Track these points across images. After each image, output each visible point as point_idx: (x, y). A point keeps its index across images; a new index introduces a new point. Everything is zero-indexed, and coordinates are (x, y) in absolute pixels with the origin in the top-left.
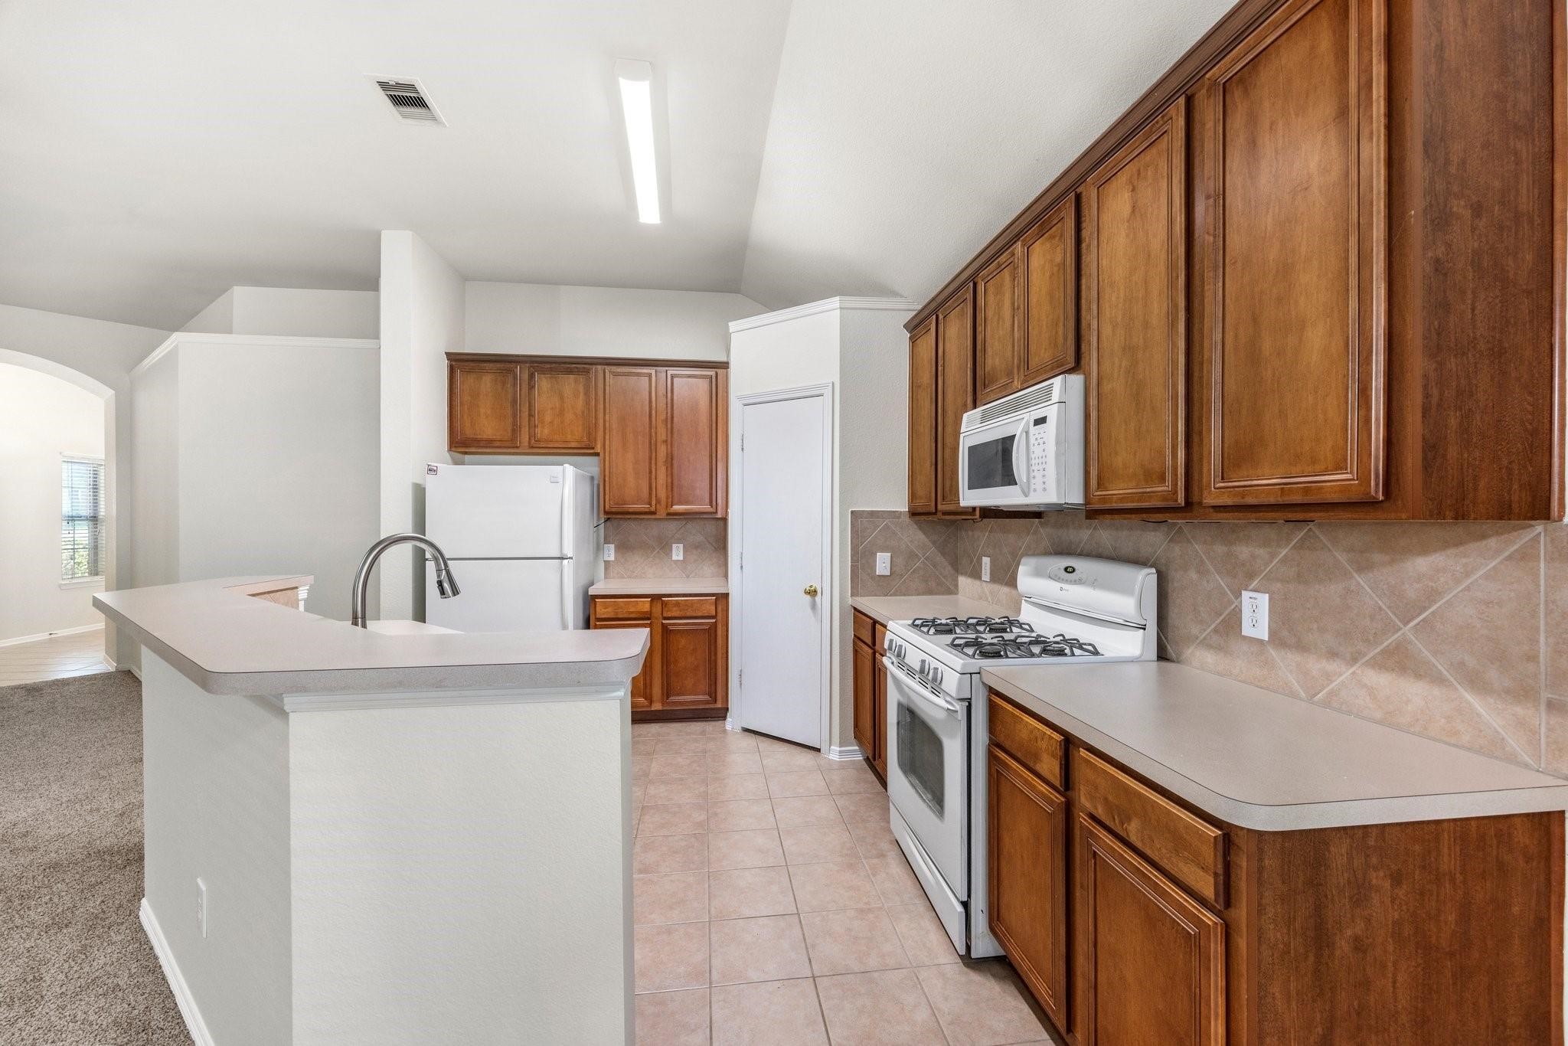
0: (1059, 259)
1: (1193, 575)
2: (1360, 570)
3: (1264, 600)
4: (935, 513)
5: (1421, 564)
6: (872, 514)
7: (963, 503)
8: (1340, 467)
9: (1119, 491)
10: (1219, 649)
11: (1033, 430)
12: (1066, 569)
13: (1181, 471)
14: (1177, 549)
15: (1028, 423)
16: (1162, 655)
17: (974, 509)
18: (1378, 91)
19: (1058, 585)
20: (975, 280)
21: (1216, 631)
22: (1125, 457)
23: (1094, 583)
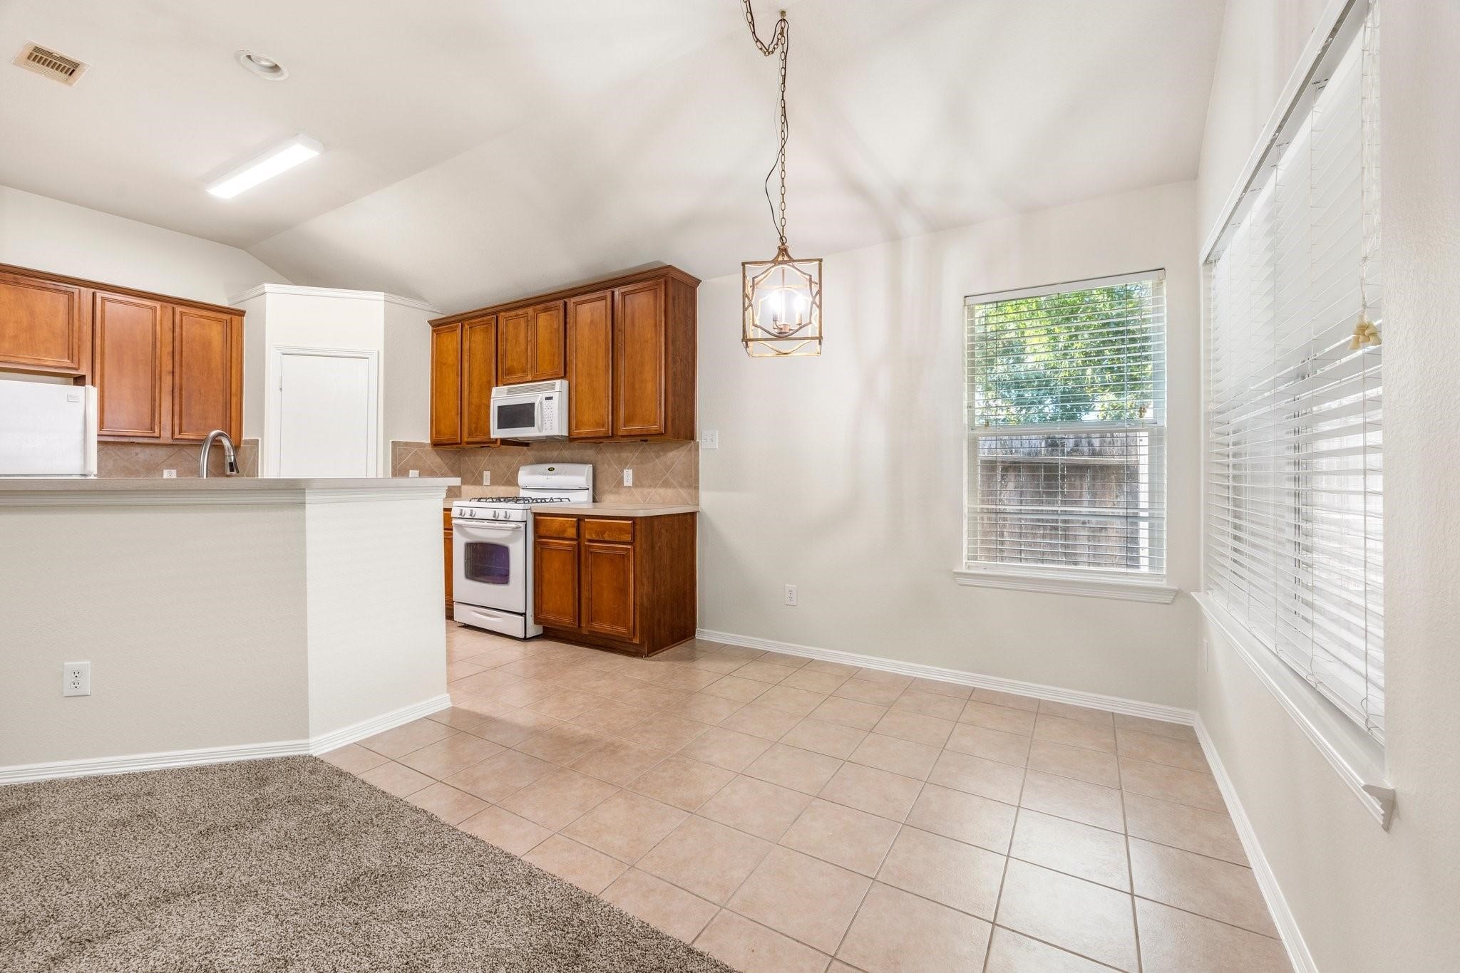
0: (555, 326)
1: (606, 466)
2: (657, 458)
3: (630, 471)
4: (461, 443)
5: (671, 454)
6: (407, 444)
7: (493, 436)
8: (655, 424)
9: (585, 431)
10: (616, 493)
11: (544, 401)
12: (549, 469)
13: (610, 423)
14: (599, 456)
15: (542, 399)
16: (594, 501)
17: (496, 439)
18: (663, 324)
19: (546, 477)
20: (498, 315)
21: (614, 487)
22: (587, 416)
23: (565, 473)
